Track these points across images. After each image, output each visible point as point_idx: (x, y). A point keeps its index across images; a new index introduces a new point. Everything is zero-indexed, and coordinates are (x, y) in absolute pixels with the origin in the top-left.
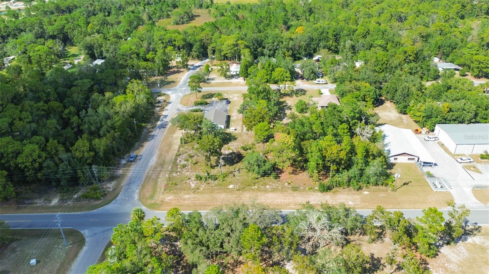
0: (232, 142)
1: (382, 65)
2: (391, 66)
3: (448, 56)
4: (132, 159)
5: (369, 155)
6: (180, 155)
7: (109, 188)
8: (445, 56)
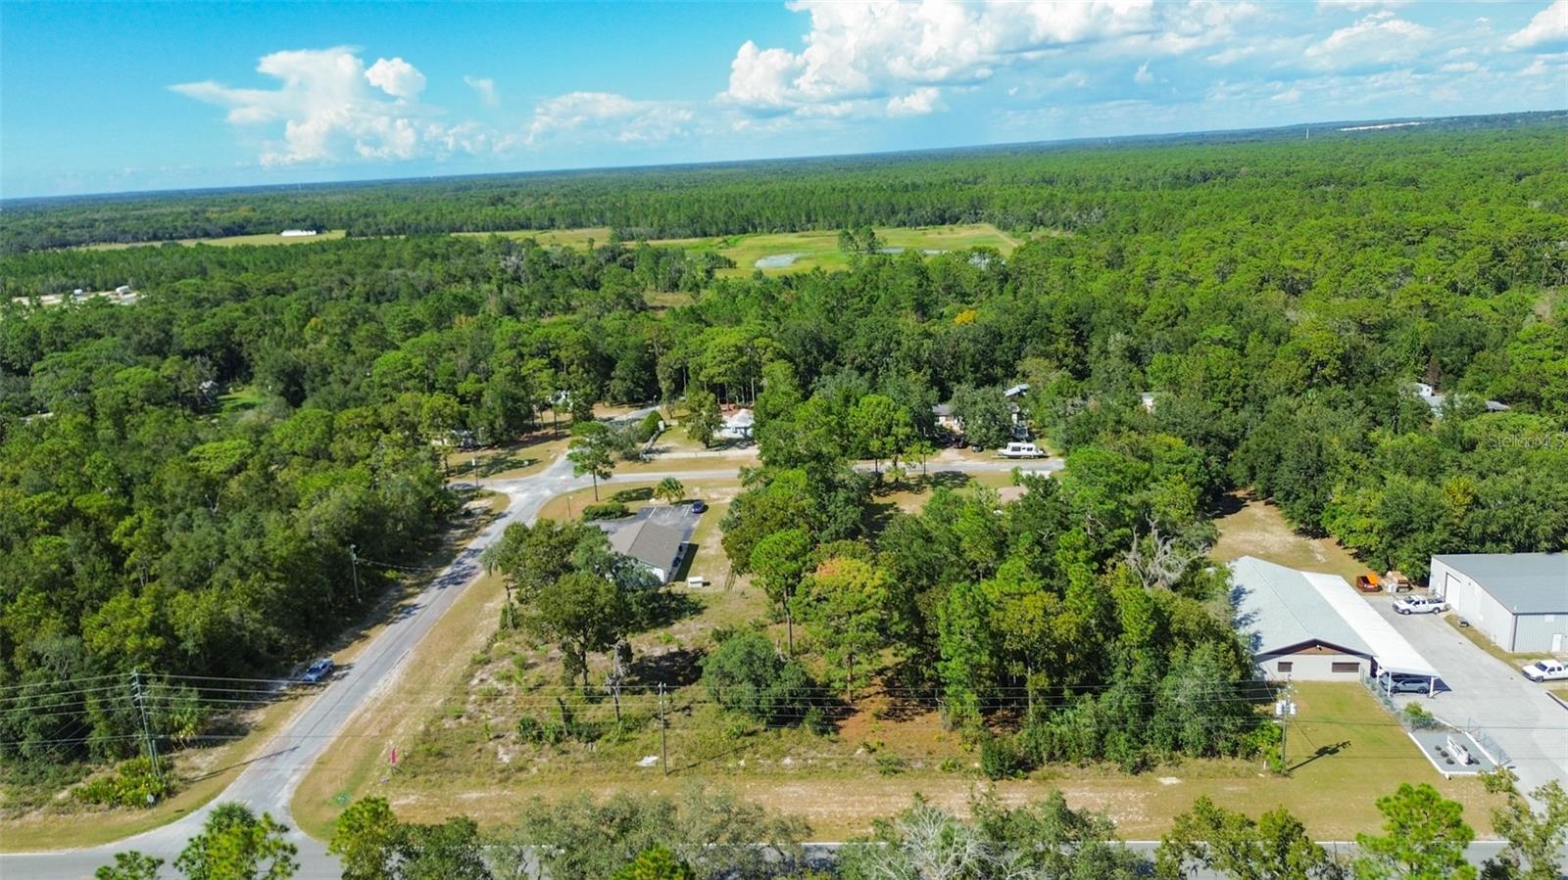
0: (686, 621)
1: (1229, 392)
2: (1261, 393)
3: (1459, 374)
4: (313, 677)
5: (1171, 636)
6: (488, 662)
7: (198, 769)
8: (1448, 376)
